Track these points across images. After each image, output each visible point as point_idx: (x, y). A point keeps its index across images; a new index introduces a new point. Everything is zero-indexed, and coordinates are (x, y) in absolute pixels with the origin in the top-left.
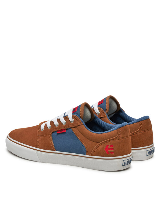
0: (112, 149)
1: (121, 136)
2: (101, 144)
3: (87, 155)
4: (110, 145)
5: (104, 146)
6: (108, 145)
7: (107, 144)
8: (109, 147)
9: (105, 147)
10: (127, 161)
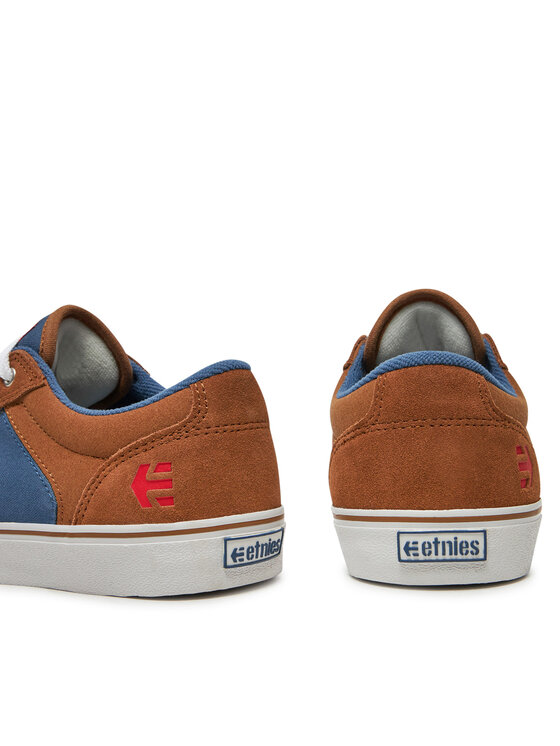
0: (167, 483)
1: (211, 417)
2: (113, 465)
3: (62, 522)
4: (153, 464)
5: (128, 468)
6: (144, 462)
7: (143, 457)
8: (150, 475)
9: (131, 477)
10: (246, 544)
